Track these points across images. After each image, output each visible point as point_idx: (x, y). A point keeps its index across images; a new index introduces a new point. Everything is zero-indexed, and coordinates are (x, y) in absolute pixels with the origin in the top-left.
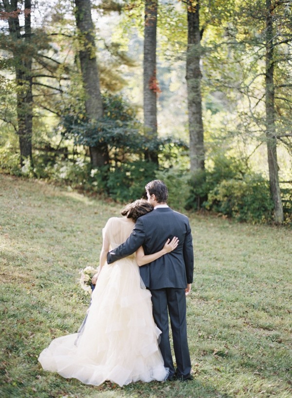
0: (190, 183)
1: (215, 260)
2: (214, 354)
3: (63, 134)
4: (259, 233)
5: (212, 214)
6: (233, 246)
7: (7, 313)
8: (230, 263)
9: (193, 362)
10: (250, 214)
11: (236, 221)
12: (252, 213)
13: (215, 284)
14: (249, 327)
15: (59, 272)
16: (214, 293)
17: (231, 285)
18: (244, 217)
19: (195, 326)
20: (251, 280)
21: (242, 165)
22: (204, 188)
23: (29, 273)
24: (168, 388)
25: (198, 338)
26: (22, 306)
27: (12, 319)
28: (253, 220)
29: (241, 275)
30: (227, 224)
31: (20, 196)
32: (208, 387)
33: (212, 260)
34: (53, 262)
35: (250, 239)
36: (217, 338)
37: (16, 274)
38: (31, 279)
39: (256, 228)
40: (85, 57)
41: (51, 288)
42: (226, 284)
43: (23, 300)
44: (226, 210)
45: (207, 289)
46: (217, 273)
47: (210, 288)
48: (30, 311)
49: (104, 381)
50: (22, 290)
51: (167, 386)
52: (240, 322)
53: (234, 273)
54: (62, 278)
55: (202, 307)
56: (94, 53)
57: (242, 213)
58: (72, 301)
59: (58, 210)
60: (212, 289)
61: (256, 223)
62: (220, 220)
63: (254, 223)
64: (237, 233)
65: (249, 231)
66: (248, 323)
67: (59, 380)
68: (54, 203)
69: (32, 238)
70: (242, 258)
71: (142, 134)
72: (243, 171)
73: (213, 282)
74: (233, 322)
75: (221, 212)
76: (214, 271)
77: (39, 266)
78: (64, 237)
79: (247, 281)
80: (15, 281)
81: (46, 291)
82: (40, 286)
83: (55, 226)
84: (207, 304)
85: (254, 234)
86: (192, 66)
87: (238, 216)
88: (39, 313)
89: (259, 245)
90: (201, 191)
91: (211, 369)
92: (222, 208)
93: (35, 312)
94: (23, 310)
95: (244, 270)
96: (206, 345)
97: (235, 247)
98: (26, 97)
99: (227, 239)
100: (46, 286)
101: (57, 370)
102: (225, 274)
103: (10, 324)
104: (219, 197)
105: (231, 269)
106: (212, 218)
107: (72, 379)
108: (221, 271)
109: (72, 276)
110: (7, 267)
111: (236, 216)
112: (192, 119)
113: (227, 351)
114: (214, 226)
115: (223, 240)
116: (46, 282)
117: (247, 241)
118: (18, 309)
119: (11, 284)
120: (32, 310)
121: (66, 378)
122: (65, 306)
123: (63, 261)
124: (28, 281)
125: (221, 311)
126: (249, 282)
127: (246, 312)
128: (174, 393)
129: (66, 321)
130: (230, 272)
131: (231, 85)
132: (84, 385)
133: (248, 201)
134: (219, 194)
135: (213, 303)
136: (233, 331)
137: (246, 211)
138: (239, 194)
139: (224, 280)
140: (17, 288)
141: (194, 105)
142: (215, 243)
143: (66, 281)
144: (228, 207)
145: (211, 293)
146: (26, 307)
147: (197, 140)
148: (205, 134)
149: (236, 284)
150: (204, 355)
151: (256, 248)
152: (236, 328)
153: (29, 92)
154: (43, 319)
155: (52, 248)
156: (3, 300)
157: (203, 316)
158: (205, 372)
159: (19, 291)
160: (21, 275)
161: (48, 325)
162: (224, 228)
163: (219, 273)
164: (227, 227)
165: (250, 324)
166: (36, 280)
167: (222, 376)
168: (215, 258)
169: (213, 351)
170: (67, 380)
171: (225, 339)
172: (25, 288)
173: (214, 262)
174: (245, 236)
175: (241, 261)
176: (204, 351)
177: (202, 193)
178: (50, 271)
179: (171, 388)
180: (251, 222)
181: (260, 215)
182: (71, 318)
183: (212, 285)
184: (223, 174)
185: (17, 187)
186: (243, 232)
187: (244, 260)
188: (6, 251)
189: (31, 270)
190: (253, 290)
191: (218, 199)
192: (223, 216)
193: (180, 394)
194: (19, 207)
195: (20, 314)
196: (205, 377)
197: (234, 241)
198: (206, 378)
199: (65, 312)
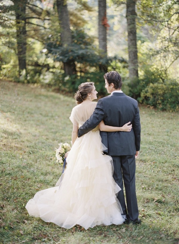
0: (129, 85)
1: (148, 135)
2: (154, 201)
3: (46, 55)
4: (175, 117)
5: (143, 106)
6: (159, 126)
7: (5, 172)
8: (158, 137)
9: (140, 208)
10: (168, 105)
11: (159, 110)
12: (170, 105)
13: (150, 151)
14: (176, 181)
15: (43, 143)
16: (150, 157)
17: (161, 152)
18: (165, 108)
19: (139, 181)
20: (174, 148)
21: (163, 75)
22: (138, 89)
23: (22, 144)
24: (124, 230)
25: (141, 189)
26: (16, 167)
27: (8, 176)
28: (171, 109)
29: (166, 145)
30: (154, 112)
31: (18, 95)
32: (153, 229)
33: (146, 135)
34: (39, 136)
35: (170, 121)
36: (155, 189)
37: (13, 144)
38: (23, 148)
39: (173, 114)
40: (60, 5)
41: (37, 154)
42: (158, 151)
43: (16, 162)
44: (152, 103)
45: (145, 154)
46: (150, 143)
47: (146, 153)
48: (21, 171)
49: (75, 225)
50: (16, 155)
51: (123, 228)
52: (170, 177)
53: (162, 143)
54: (45, 147)
55: (142, 167)
56: (66, 2)
57: (163, 105)
58: (52, 163)
59: (43, 103)
60: (148, 154)
61: (172, 111)
62: (149, 110)
63: (171, 111)
64: (161, 118)
65: (168, 116)
66: (175, 178)
67: (41, 224)
68: (40, 99)
69: (25, 121)
70: (166, 133)
71: (98, 54)
72: (163, 78)
73: (148, 150)
74: (165, 177)
75: (150, 104)
76: (148, 142)
77: (29, 139)
78: (47, 120)
79: (171, 149)
80: (12, 149)
81: (33, 156)
82: (29, 152)
83: (41, 113)
84: (146, 165)
85: (172, 119)
86: (130, 9)
87: (161, 106)
88: (28, 172)
89: (176, 125)
90: (136, 91)
91: (154, 214)
92: (150, 102)
93: (25, 171)
94: (16, 170)
95: (168, 142)
96: (148, 195)
97: (161, 127)
98: (22, 31)
99: (155, 121)
100: (33, 153)
101: (39, 216)
102: (156, 144)
103: (7, 180)
104: (148, 95)
105: (159, 141)
106: (144, 108)
107: (50, 223)
108: (153, 142)
109: (51, 146)
110: (7, 139)
111: (159, 107)
112: (131, 44)
113: (164, 199)
114: (145, 113)
115: (152, 122)
116: (33, 149)
117: (168, 123)
118: (12, 169)
119: (9, 152)
120: (23, 170)
121: (46, 222)
122: (46, 166)
123: (46, 136)
124: (21, 149)
125: (156, 170)
126: (173, 150)
127: (173, 170)
128: (129, 234)
129: (47, 177)
130: (159, 143)
131: (157, 19)
132: (60, 228)
133: (167, 97)
134: (148, 92)
135: (150, 164)
136: (165, 184)
137: (166, 104)
138: (161, 92)
139: (156, 148)
140: (13, 154)
141: (131, 34)
142: (147, 124)
143: (47, 149)
144: (154, 101)
145: (148, 157)
146: (18, 168)
147: (134, 58)
148: (138, 54)
149: (164, 151)
150: (148, 202)
151: (175, 128)
152: (167, 182)
153: (24, 28)
154: (30, 176)
155: (38, 127)
156: (2, 163)
157: (144, 174)
158: (150, 216)
159: (15, 156)
160: (16, 145)
161: (34, 180)
162: (152, 114)
163: (151, 143)
164: (154, 114)
165: (177, 179)
166: (27, 148)
167: (162, 219)
168: (148, 133)
169: (154, 200)
170: (47, 223)
171: (161, 190)
172: (19, 154)
173: (147, 136)
174: (166, 119)
175: (165, 135)
176: (147, 199)
177: (137, 92)
178: (37, 142)
179: (126, 230)
180: (169, 111)
181: (175, 106)
182: (50, 175)
183: (148, 152)
184: (150, 80)
185: (16, 89)
186: (165, 117)
187: (167, 135)
188: (7, 129)
189: (23, 142)
190: (176, 155)
191: (148, 96)
192: (151, 107)
193: (133, 234)
194: (17, 101)
195: (14, 173)
196: (150, 219)
197: (159, 123)
198: (151, 221)
199: (46, 171)
